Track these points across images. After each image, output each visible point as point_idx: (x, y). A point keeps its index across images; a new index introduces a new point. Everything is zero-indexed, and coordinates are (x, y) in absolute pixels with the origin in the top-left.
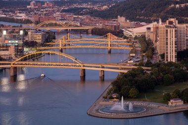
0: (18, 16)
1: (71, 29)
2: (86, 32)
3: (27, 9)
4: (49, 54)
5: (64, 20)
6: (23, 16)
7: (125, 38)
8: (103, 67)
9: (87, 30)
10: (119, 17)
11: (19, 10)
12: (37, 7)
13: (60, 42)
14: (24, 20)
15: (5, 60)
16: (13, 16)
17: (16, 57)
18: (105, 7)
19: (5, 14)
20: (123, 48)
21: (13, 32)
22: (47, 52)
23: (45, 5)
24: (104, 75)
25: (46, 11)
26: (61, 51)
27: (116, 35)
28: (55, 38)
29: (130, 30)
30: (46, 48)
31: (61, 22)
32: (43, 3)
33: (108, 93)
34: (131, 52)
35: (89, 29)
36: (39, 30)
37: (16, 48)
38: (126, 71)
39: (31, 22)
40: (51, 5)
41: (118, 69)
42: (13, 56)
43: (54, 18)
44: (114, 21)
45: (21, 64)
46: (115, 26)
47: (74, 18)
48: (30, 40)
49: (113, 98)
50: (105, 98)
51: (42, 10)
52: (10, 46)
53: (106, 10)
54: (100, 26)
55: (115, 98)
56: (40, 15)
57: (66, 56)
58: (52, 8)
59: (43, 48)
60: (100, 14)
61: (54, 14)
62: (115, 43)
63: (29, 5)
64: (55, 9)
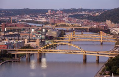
0: (40, 20)
1: (75, 28)
2: (86, 30)
3: (46, 15)
4: (62, 44)
5: (71, 22)
6: (43, 20)
7: (112, 34)
8: (98, 54)
9: (86, 29)
10: (107, 20)
11: (41, 16)
12: (52, 14)
13: (69, 37)
14: (44, 22)
15: (33, 48)
16: (37, 19)
17: (41, 46)
18: (97, 14)
19: (32, 18)
20: (110, 41)
21: (38, 30)
22: (60, 43)
23: (58, 13)
24: (99, 59)
25: (59, 16)
26: (70, 42)
27: (105, 32)
28: (65, 34)
29: (115, 29)
30: (60, 40)
31: (68, 24)
32: (56, 11)
33: (102, 71)
34: (116, 44)
35: (87, 28)
36: (55, 29)
37: (41, 40)
38: (114, 57)
39: (49, 24)
40: (62, 13)
41: (108, 55)
42: (39, 45)
43: (64, 21)
44: (104, 23)
45: (44, 51)
46: (105, 27)
47: (77, 21)
48: (49, 35)
49: (106, 74)
50: (101, 74)
51: (56, 16)
52: (36, 39)
53: (98, 16)
54: (94, 26)
55: (108, 74)
56: (54, 19)
57: (74, 46)
58: (62, 14)
59: (58, 41)
60: (94, 19)
61: (64, 18)
62: (105, 38)
63: (47, 12)
64: (65, 15)
